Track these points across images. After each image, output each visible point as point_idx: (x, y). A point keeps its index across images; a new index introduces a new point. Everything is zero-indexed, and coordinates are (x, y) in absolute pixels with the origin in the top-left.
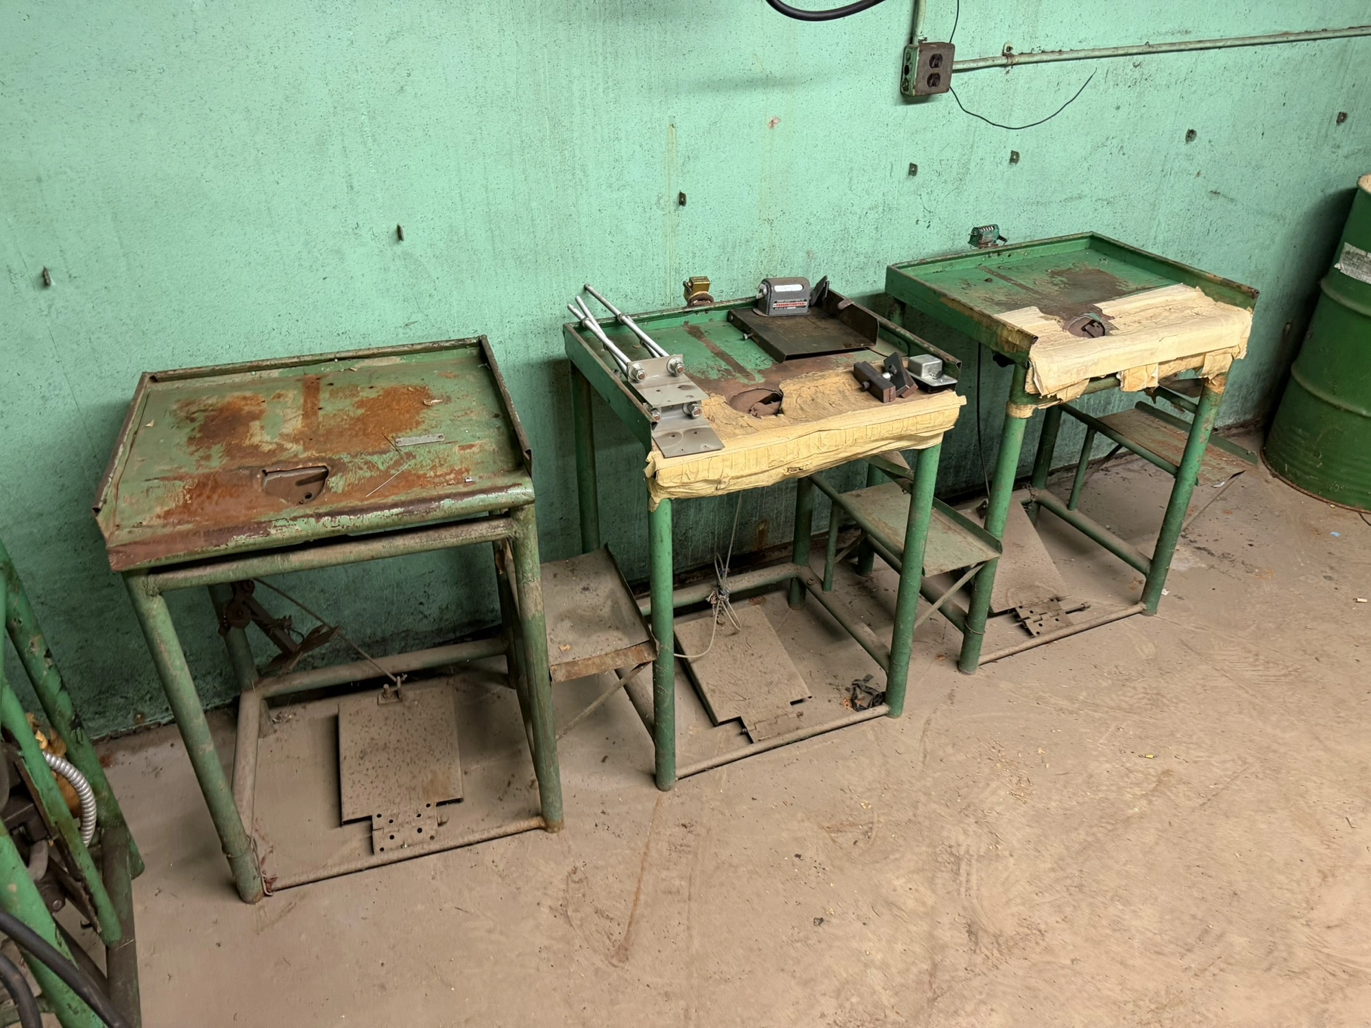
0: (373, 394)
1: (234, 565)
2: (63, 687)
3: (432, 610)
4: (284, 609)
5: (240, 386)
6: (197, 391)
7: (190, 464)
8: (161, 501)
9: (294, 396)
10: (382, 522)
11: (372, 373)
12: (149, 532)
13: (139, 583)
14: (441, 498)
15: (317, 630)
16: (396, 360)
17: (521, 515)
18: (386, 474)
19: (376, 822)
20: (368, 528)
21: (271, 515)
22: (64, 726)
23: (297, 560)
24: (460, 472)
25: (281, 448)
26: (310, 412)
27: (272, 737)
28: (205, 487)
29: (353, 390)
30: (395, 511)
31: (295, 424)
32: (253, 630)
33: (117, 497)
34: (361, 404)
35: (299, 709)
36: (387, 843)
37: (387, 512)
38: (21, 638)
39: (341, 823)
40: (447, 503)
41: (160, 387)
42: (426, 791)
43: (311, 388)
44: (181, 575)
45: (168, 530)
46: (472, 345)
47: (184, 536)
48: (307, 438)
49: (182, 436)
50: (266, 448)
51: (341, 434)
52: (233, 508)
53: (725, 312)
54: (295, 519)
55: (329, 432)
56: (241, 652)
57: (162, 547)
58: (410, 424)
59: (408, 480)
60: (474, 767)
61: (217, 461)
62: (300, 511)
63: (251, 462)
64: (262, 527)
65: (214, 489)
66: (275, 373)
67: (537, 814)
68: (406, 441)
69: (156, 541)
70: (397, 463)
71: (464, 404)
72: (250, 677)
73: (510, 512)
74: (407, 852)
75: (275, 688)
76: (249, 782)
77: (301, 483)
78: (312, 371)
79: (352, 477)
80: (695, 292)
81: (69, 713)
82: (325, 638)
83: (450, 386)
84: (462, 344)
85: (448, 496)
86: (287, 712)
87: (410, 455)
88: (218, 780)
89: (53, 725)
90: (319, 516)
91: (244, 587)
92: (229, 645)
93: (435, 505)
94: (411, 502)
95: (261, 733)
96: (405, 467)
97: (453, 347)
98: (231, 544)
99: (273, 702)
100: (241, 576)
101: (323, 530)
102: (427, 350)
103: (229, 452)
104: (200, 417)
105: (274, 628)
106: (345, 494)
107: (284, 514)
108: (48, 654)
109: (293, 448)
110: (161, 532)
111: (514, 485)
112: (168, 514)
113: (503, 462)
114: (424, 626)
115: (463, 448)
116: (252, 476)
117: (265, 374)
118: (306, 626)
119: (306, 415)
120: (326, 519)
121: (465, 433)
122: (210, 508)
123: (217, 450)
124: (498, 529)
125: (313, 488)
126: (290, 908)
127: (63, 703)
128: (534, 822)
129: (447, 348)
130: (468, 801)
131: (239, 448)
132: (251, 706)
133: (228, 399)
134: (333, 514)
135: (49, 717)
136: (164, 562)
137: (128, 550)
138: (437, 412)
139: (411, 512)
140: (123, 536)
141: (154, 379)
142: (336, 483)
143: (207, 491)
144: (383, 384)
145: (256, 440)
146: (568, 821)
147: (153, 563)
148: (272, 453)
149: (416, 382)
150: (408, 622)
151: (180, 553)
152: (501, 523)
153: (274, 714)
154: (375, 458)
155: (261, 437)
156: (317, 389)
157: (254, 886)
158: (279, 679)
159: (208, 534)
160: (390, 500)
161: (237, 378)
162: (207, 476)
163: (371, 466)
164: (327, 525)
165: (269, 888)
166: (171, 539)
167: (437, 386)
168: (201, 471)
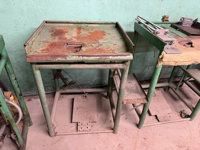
0: (93, 31)
1: (57, 65)
2: (18, 86)
3: (93, 81)
4: (66, 76)
5: (64, 26)
6: (55, 26)
7: (50, 39)
8: (42, 47)
9: (75, 30)
10: (94, 60)
11: (92, 27)
12: (38, 54)
13: (34, 66)
14: (109, 56)
15: (72, 81)
16: (98, 25)
17: (127, 63)
18: (95, 48)
19: (79, 124)
20: (91, 61)
21: (68, 54)
22: (18, 95)
23: (72, 66)
24: (113, 50)
25: (71, 39)
26: (79, 33)
27: (61, 101)
28: (53, 45)
29: (88, 30)
30: (98, 57)
31: (75, 35)
32: (60, 79)
33: (32, 44)
34: (90, 33)
35: (66, 96)
36: (81, 129)
37: (96, 57)
38: (9, 75)
39: (71, 122)
40: (111, 57)
41: (48, 24)
42: (89, 119)
43: (79, 29)
44: (44, 66)
45: (42, 54)
46: (115, 24)
47: (46, 56)
48: (78, 38)
49: (50, 34)
50: (68, 39)
51: (85, 38)
52: (59, 51)
53: (170, 25)
54: (73, 56)
55: (83, 37)
56: (57, 84)
57: (40, 58)
58: (101, 38)
59: (101, 51)
60: (99, 115)
61: (57, 40)
62: (75, 54)
63: (64, 41)
64: (65, 56)
65: (55, 46)
66: (72, 25)
67: (112, 129)
68: (101, 41)
69: (39, 56)
70: (98, 46)
71: (113, 35)
72: (58, 89)
73: (124, 62)
74: (84, 132)
75: (63, 92)
76: (55, 111)
77: (75, 48)
78: (80, 25)
79: (87, 48)
80: (165, 19)
81: (19, 92)
82: (74, 83)
83: (110, 32)
84: (112, 23)
85: (111, 56)
86: (64, 96)
87: (101, 45)
88: (48, 113)
89: (16, 95)
90: (79, 56)
91: (59, 71)
92: (55, 82)
93: (108, 57)
94: (102, 56)
95: (59, 100)
96: (100, 47)
97: (111, 24)
98: (57, 60)
99: (62, 94)
100: (58, 68)
101: (80, 59)
102: (105, 24)
103: (60, 38)
104: (55, 31)
105: (64, 80)
106: (85, 52)
107: (71, 54)
108: (16, 79)
109: (74, 40)
110: (40, 54)
111: (128, 55)
112: (43, 50)
113: (124, 49)
114: (91, 83)
115: (114, 45)
116: (64, 44)
117: (70, 24)
118: (70, 80)
119: (78, 33)
120: (81, 57)
121: (114, 42)
122: (53, 50)
123: (57, 38)
124: (121, 66)
125: (78, 49)
126: (59, 140)
127: (18, 90)
128: (112, 131)
129: (109, 24)
130: (97, 122)
131: (62, 38)
132: (58, 94)
133: (61, 28)
134: (83, 56)
135: (15, 93)
136: (40, 62)
137: (32, 57)
138: (107, 36)
139: (101, 58)
140: (31, 54)
141: (46, 22)
142: (84, 49)
143: (53, 46)
144: (95, 30)
145: (66, 37)
146: (118, 132)
147: (37, 62)
148: (69, 40)
149: (102, 30)
150: (89, 82)
151: (44, 60)
152: (121, 65)
153: (62, 96)
154: (93, 44)
155: (67, 36)
156: (80, 29)
157: (53, 134)
158: (64, 90)
159: (52, 56)
160: (97, 54)
161: (64, 25)
162: (54, 43)
163: (92, 46)
164: (81, 58)
165: (56, 134)
166: (42, 56)
167: (107, 31)
168: (53, 41)
